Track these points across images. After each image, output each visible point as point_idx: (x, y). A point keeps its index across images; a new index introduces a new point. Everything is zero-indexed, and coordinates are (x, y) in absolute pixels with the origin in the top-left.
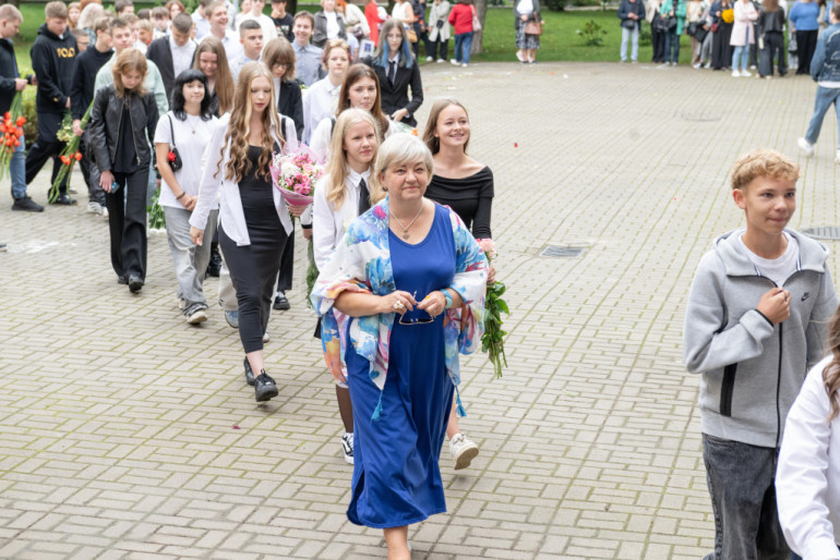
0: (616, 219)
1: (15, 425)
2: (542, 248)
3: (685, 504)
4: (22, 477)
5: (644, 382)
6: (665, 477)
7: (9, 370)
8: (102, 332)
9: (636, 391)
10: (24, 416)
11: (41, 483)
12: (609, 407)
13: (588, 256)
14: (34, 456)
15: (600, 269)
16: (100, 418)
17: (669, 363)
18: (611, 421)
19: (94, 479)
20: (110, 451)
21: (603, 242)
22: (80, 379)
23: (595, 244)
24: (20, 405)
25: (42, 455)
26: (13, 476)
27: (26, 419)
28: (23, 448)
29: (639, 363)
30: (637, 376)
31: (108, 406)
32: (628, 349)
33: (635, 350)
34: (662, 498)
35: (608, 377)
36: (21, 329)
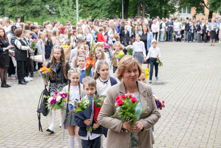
0: (175, 76)
1: (9, 126)
2: (155, 83)
3: (186, 145)
4: (9, 139)
5: (179, 115)
6: (182, 138)
7: (10, 113)
8: (35, 104)
9: (176, 117)
10: (12, 124)
11: (14, 140)
12: (168, 121)
13: (167, 84)
14: (13, 134)
15: (169, 87)
16: (31, 124)
17: (186, 110)
18: (168, 124)
19: (28, 139)
20: (33, 132)
21: (171, 81)
22: (28, 115)
23: (169, 82)
24: (11, 121)
25: (15, 133)
26: (7, 138)
27: (12, 125)
28: (10, 132)
29: (177, 110)
30: (177, 114)
31: (34, 121)
32: (175, 107)
33: (177, 107)
34: (180, 143)
35: (169, 114)
36: (14, 103)
